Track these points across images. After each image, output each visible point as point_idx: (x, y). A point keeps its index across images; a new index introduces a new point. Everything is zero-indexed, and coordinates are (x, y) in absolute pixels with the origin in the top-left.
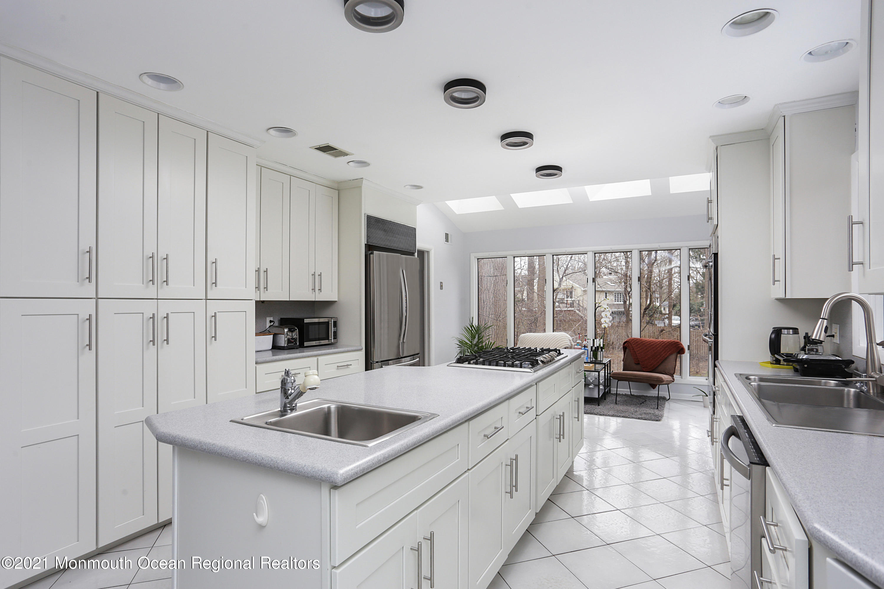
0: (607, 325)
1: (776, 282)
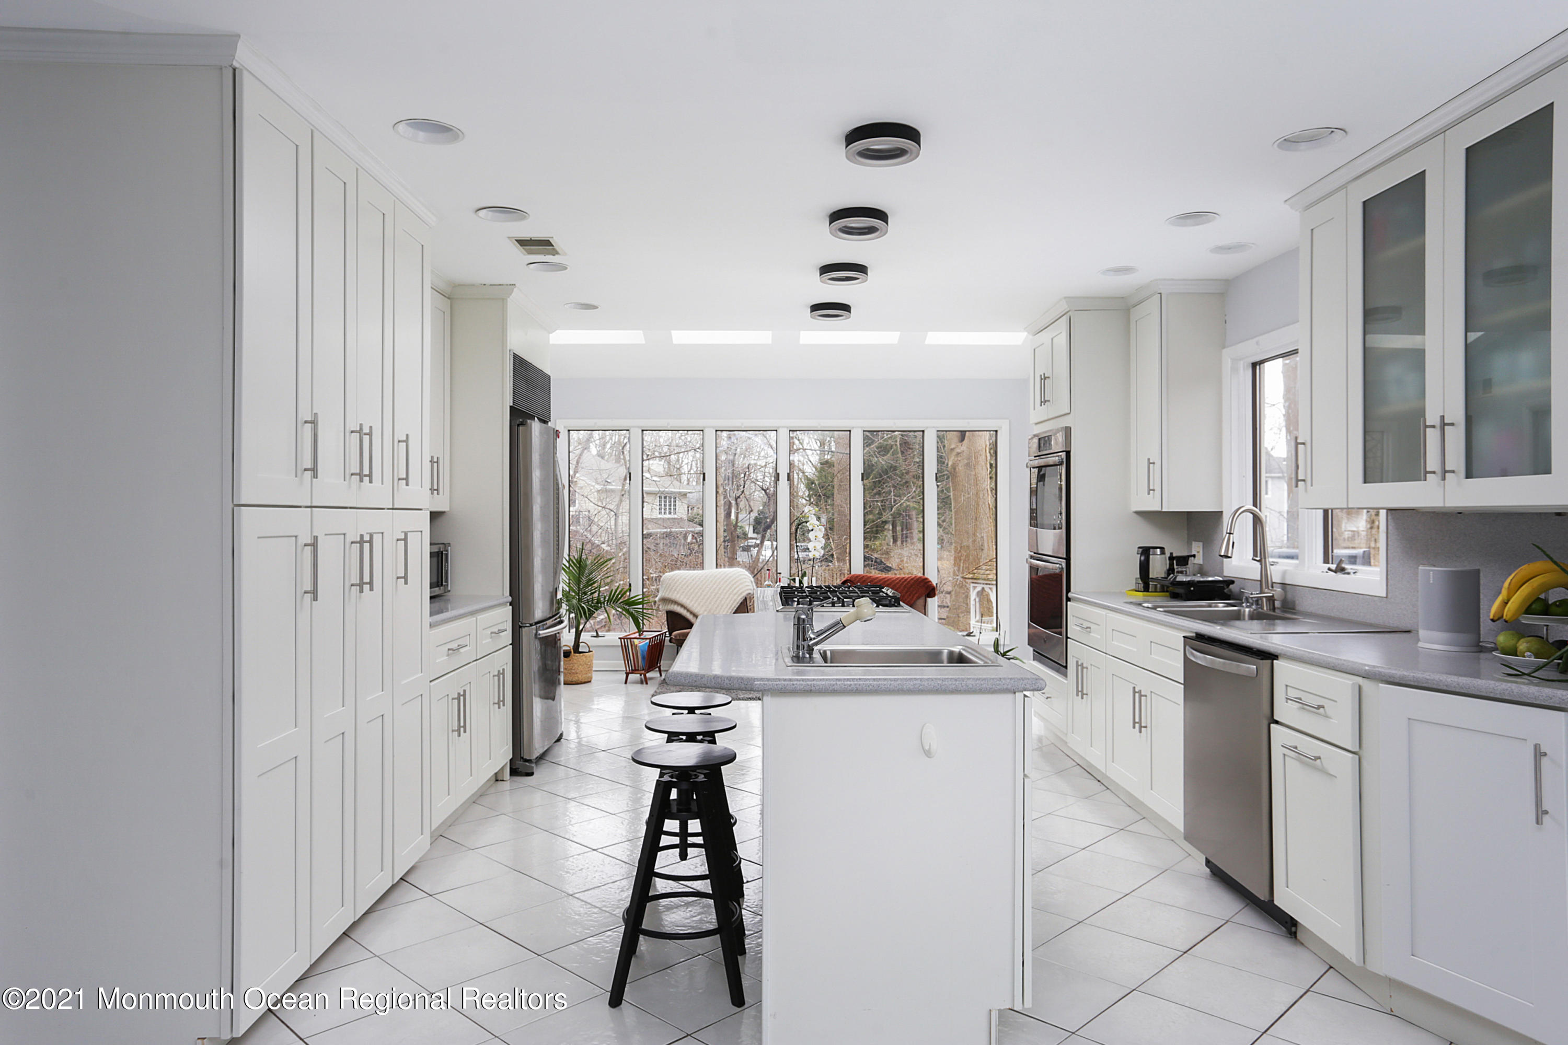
0: (818, 553)
1: (1151, 492)
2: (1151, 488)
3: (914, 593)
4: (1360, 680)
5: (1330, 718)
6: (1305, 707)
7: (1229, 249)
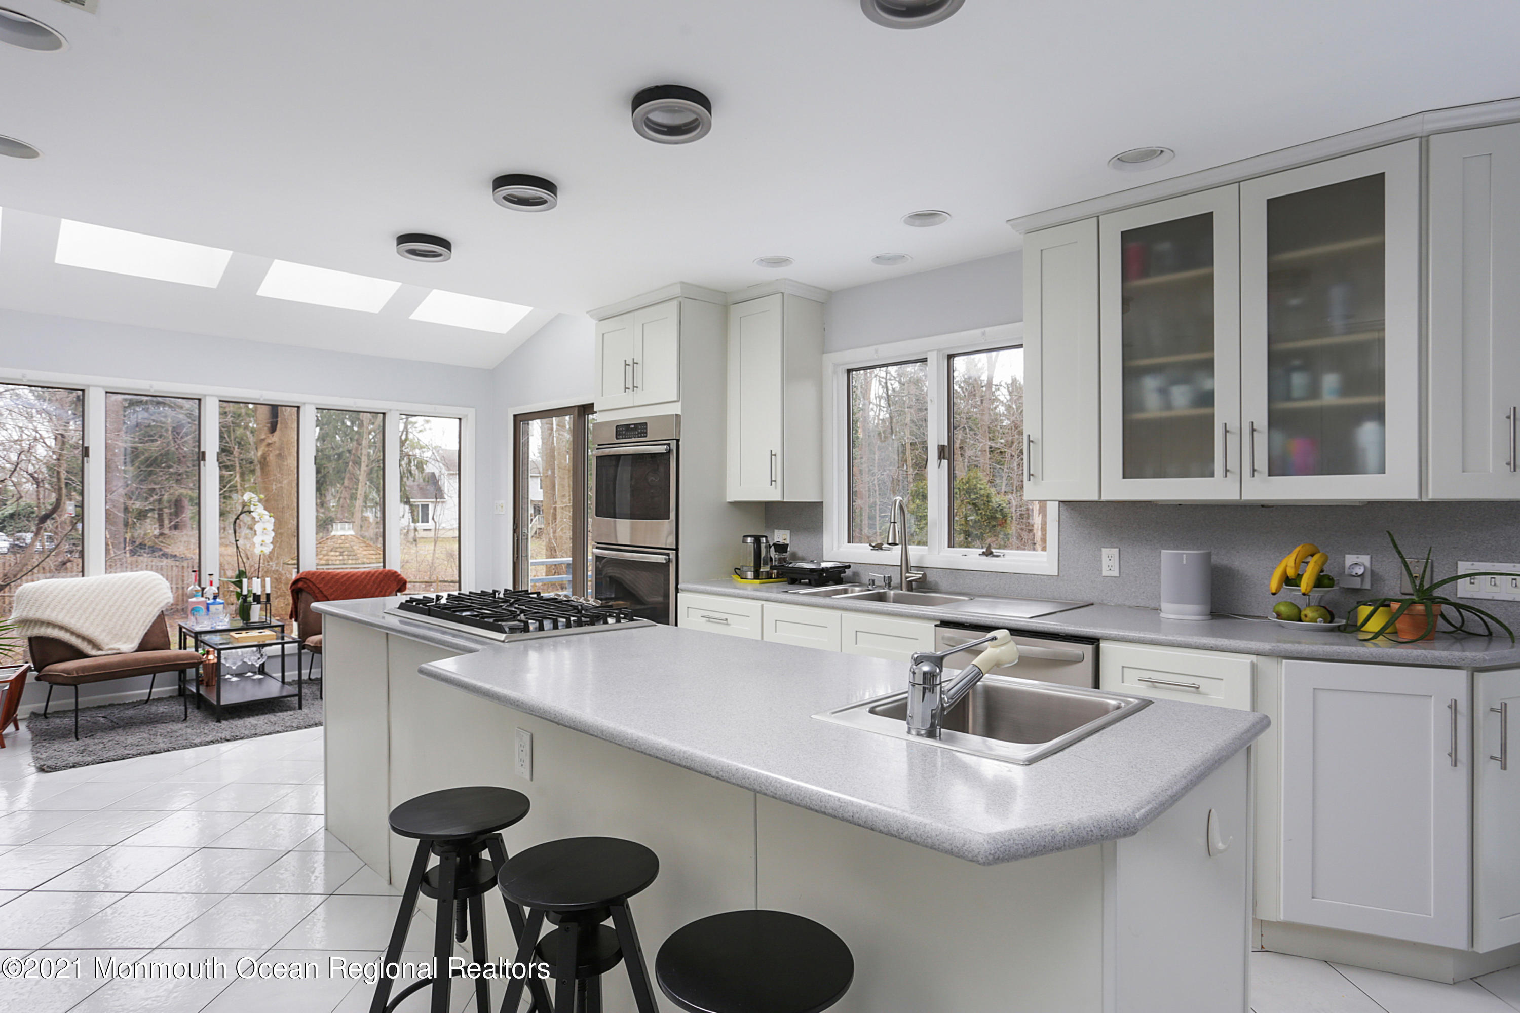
1: (773, 483)
2: (773, 479)
3: (385, 588)
4: (1253, 658)
5: (1207, 695)
6: (1157, 684)
7: (889, 259)
